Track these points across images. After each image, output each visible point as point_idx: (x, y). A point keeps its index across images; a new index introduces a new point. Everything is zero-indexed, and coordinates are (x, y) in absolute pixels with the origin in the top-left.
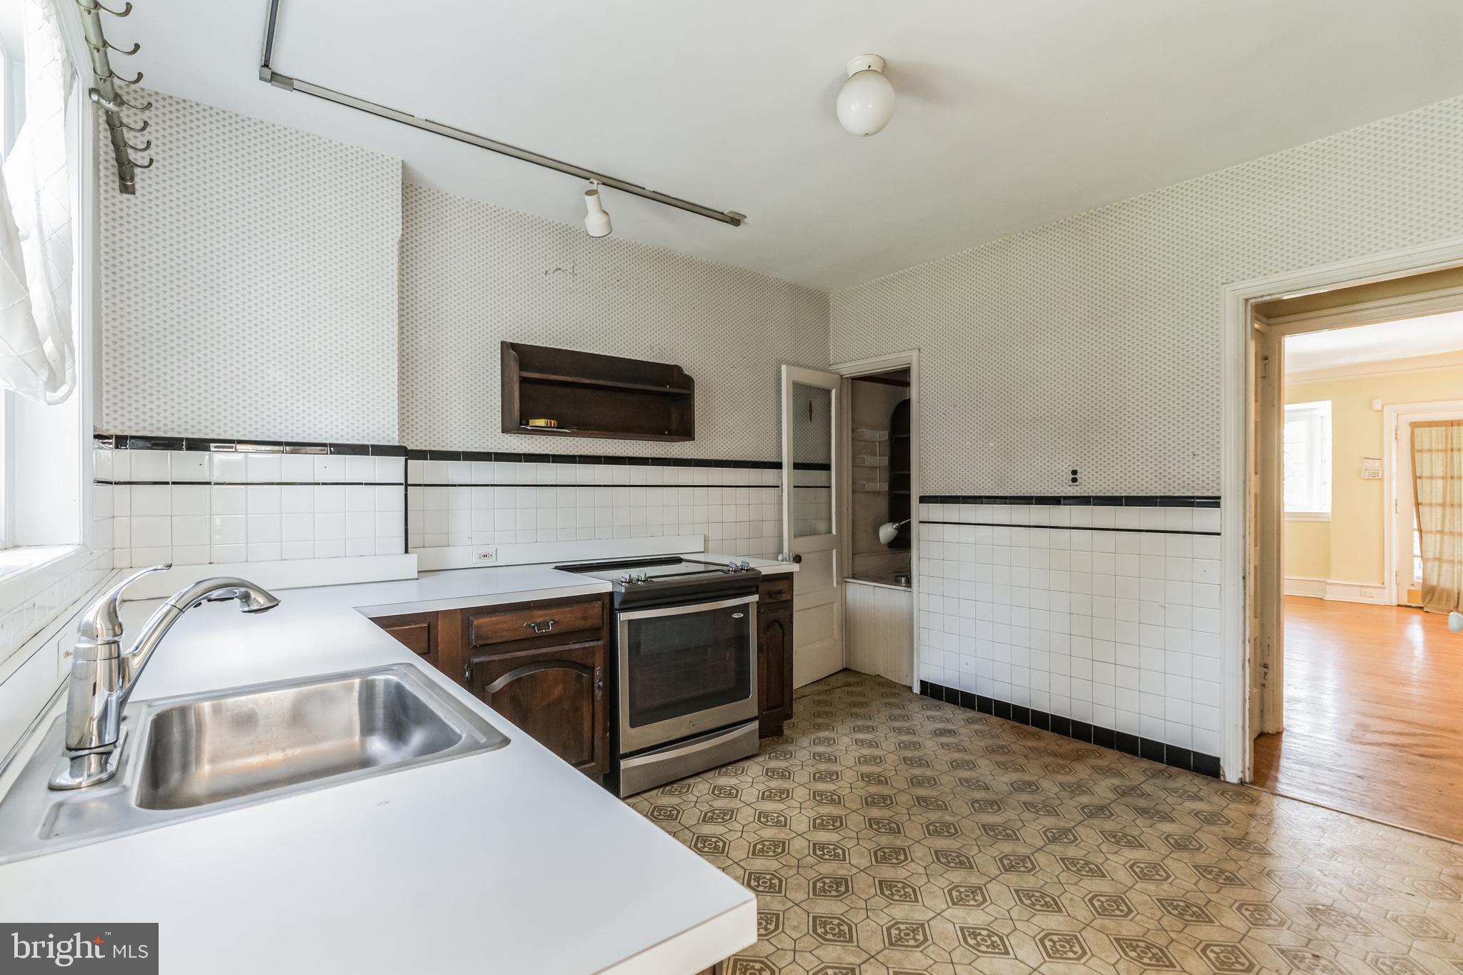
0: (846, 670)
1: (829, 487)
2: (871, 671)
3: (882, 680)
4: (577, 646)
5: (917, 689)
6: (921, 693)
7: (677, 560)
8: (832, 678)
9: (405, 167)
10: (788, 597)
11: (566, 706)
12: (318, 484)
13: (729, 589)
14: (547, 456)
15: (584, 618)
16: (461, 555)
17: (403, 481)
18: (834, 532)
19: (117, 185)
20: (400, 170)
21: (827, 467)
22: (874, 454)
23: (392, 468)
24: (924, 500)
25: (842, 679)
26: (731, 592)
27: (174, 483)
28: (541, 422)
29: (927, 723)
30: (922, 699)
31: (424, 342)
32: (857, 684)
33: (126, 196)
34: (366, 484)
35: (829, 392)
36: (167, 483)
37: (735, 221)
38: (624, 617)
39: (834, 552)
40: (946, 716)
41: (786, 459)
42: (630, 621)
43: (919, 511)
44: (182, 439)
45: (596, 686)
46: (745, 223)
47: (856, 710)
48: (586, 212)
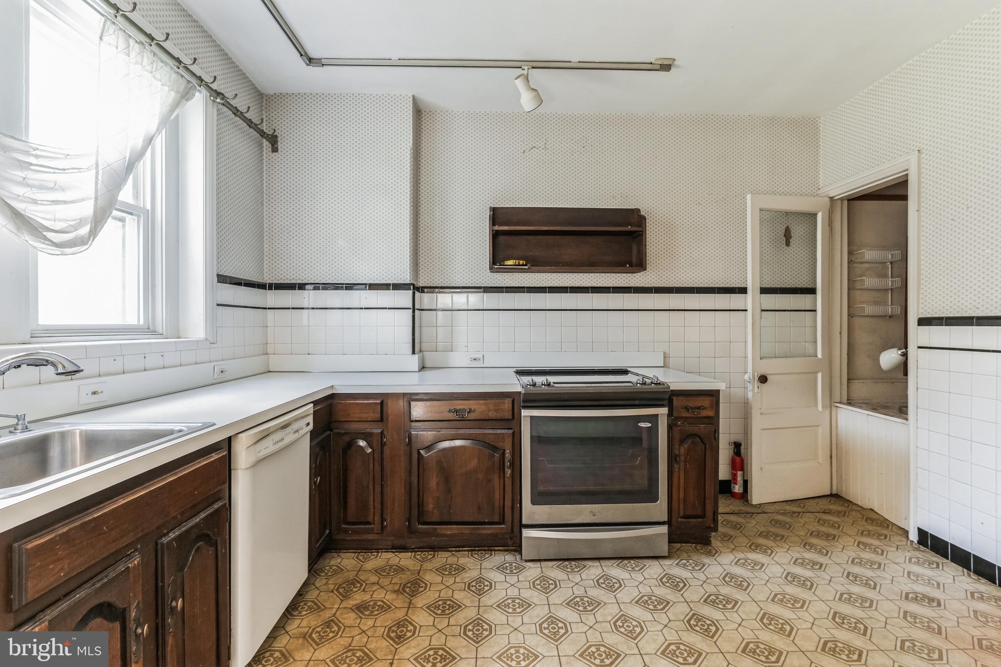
0: (835, 497)
1: (815, 311)
2: (867, 504)
3: (874, 516)
4: (490, 431)
5: (914, 536)
6: (919, 542)
7: (625, 372)
8: (812, 501)
9: (415, 100)
10: (711, 413)
11: (480, 476)
12: (362, 309)
13: (636, 400)
14: (524, 288)
15: (496, 411)
16: (459, 358)
17: (411, 307)
18: (820, 355)
19: (270, 149)
20: (412, 102)
21: (812, 291)
22: (885, 276)
23: (404, 298)
24: (923, 322)
25: (824, 504)
26: (637, 402)
27: (293, 308)
28: (511, 262)
29: (905, 580)
30: (918, 549)
31: (438, 214)
32: (838, 514)
33: (274, 153)
34: (389, 308)
35: (814, 215)
36: (289, 308)
37: (666, 67)
38: (525, 413)
39: (820, 375)
40: (939, 579)
41: (752, 283)
42: (532, 417)
43: (917, 335)
44: (296, 284)
45: (506, 465)
46: (678, 67)
47: (814, 541)
48: (520, 95)
